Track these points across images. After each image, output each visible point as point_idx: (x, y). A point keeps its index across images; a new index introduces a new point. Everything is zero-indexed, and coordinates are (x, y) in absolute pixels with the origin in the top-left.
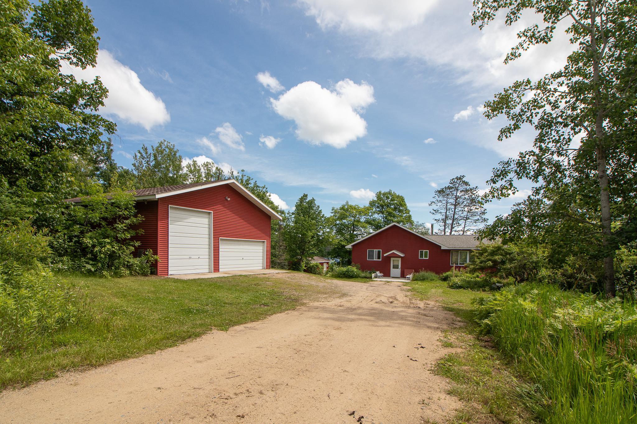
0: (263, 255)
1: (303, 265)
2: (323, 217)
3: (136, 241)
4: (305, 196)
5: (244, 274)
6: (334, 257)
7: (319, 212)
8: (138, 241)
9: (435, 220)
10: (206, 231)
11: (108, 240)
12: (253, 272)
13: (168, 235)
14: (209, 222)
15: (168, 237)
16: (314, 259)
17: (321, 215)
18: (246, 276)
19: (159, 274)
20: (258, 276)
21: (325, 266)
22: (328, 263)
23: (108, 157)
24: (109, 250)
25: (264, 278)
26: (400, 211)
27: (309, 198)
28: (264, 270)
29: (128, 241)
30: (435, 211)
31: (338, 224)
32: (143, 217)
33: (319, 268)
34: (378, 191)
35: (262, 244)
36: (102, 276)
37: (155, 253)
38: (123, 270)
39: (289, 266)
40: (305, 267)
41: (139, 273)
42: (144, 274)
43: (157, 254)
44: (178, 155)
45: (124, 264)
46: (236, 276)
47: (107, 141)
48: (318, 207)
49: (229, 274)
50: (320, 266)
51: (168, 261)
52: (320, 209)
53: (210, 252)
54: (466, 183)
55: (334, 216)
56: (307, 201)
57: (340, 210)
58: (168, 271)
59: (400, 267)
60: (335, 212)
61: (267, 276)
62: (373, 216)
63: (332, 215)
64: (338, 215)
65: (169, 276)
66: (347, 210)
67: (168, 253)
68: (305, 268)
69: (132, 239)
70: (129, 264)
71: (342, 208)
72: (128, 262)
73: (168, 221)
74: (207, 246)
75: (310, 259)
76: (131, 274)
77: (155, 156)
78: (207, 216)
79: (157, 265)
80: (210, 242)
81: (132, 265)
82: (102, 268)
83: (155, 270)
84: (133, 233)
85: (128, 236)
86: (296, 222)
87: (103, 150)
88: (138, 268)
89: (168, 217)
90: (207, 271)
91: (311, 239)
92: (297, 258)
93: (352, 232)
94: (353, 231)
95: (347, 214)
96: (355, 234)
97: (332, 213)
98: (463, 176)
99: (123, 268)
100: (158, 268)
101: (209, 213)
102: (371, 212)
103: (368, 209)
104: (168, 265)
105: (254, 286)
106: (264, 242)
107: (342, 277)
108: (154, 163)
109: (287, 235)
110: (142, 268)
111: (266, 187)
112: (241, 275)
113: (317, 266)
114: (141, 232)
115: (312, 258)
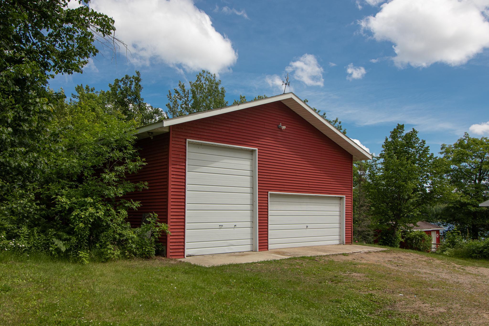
0: (340, 220)
1: (399, 234)
2: (431, 157)
3: (135, 201)
5: (310, 254)
6: (447, 222)
7: (424, 151)
8: (138, 200)
10: (246, 181)
11: (89, 200)
12: (324, 251)
13: (185, 189)
14: (251, 165)
15: (185, 192)
16: (417, 226)
17: (428, 156)
18: (312, 259)
19: (169, 254)
20: (335, 259)
21: (434, 236)
22: (438, 232)
23: (136, 96)
24: (91, 215)
25: (346, 263)
27: (407, 131)
28: (342, 246)
29: (122, 201)
32: (144, 159)
33: (424, 239)
35: (338, 202)
36: (77, 260)
37: (164, 219)
38: (110, 249)
39: (375, 235)
40: (403, 237)
41: (135, 254)
42: (146, 256)
43: (166, 222)
44: (220, 87)
45: (115, 239)
46: (295, 258)
47: (136, 75)
48: (424, 142)
49: (283, 254)
50: (426, 236)
51: (184, 232)
52: (426, 146)
53: (252, 216)
55: (445, 157)
56: (404, 134)
57: (456, 147)
58: (184, 249)
60: (447, 152)
61: (350, 258)
64: (452, 156)
65: (186, 259)
66: (468, 147)
67: (184, 219)
68: (403, 240)
69: (128, 196)
70: (121, 239)
71: (459, 145)
72: (120, 234)
73: (185, 166)
74: (249, 207)
75: (411, 225)
76: (124, 256)
77: (193, 92)
78: (248, 156)
79: (166, 239)
80: (253, 200)
81: (127, 240)
82: (78, 247)
83: (164, 248)
84: (130, 187)
85: (121, 192)
86: (387, 169)
87: (130, 88)
88: (134, 246)
89: (185, 159)
90: (248, 248)
91: (413, 193)
92: (388, 225)
93: (477, 181)
94: (480, 180)
95: (469, 152)
96: (483, 185)
97: (441, 153)
99: (110, 246)
100: (169, 244)
101: (252, 151)
104: (184, 239)
105: (330, 283)
106: (341, 198)
107: (476, 258)
108: (192, 102)
109: (372, 189)
110: (141, 245)
111: (339, 121)
112: (303, 258)
113: (421, 236)
114: (144, 185)
115: (415, 224)
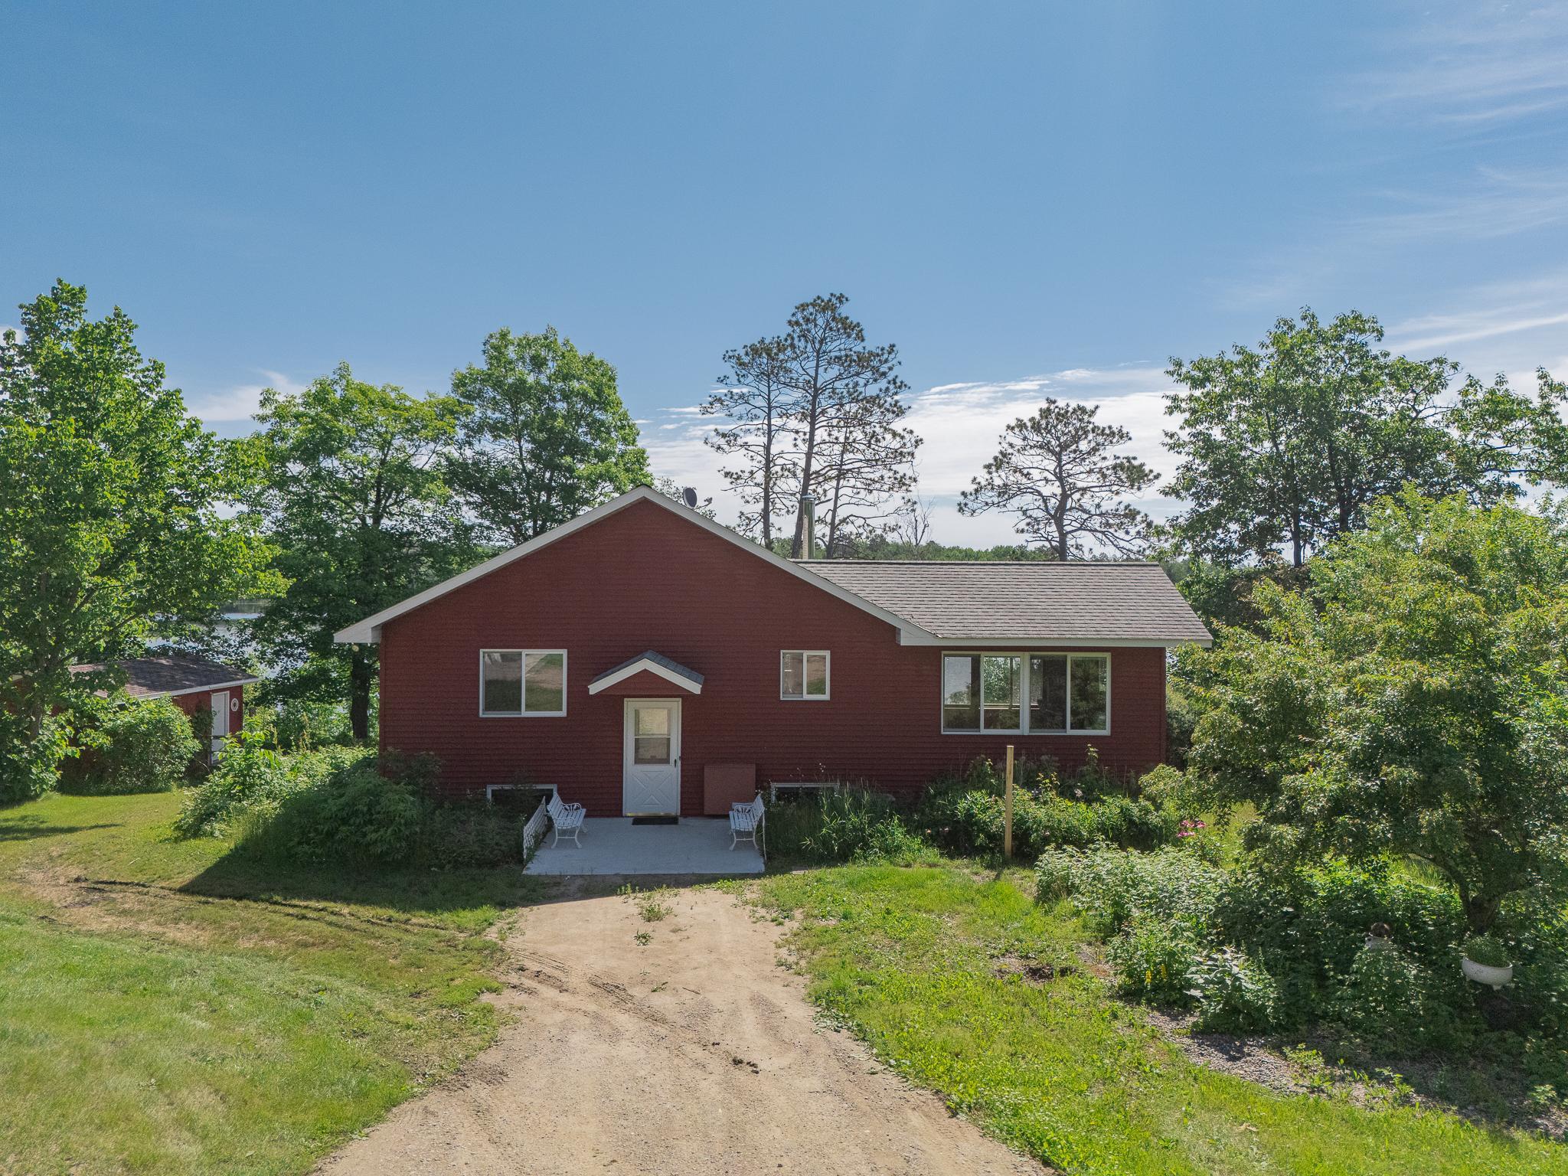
2: (192, 434)
4: (70, 298)
7: (163, 404)
9: (727, 474)
17: (181, 424)
21: (221, 709)
22: (236, 690)
26: (598, 429)
27: (94, 313)
30: (724, 435)
31: (295, 479)
34: (496, 330)
48: (157, 367)
52: (167, 385)
54: (849, 328)
55: (272, 435)
57: (307, 405)
59: (676, 751)
62: (477, 447)
63: (265, 428)
64: (294, 432)
66: (347, 405)
71: (320, 398)
93: (369, 521)
94: (378, 517)
95: (343, 424)
98: (841, 298)
102: (465, 426)
103: (447, 410)
